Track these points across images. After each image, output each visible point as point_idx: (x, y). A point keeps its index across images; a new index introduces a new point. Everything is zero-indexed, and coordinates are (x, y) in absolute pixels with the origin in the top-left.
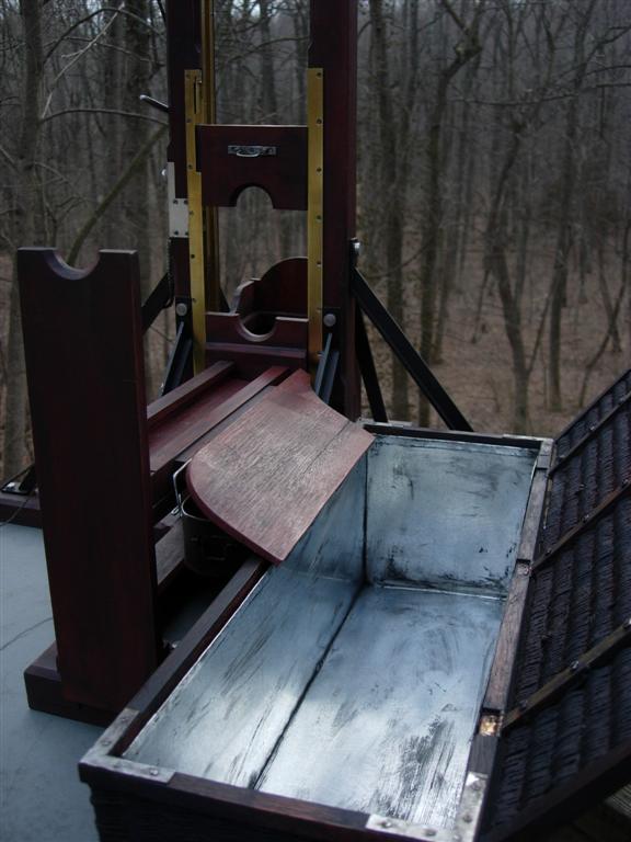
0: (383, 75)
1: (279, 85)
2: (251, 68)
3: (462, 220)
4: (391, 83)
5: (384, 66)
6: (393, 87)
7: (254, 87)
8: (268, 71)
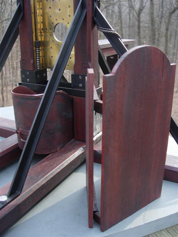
0: (152, 13)
1: (123, 16)
2: (115, 11)
3: (175, 57)
4: (156, 17)
5: (153, 11)
6: (156, 18)
7: (116, 18)
8: (120, 12)
